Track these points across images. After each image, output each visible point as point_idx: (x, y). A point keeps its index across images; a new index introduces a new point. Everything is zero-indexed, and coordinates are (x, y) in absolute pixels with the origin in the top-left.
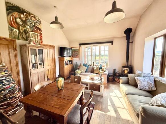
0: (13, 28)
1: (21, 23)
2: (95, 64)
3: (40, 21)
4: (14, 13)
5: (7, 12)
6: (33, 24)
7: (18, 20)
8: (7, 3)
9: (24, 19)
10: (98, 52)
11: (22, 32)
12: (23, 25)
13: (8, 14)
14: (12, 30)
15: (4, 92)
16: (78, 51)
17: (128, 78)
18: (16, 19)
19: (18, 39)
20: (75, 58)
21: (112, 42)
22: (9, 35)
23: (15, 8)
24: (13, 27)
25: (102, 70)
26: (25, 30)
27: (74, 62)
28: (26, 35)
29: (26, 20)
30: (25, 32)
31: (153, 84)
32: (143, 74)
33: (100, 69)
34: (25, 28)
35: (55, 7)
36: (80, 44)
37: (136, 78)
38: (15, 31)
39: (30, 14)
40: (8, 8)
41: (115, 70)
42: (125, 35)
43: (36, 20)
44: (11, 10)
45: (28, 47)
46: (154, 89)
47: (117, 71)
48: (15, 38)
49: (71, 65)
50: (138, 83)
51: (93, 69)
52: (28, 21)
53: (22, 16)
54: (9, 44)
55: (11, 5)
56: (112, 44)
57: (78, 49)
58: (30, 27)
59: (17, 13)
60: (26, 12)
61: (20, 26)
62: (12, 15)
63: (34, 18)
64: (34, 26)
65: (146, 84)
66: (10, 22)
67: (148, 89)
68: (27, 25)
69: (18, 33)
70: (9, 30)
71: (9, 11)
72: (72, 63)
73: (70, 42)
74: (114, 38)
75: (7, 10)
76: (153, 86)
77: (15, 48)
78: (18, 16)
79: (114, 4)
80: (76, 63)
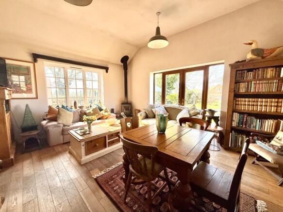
10: (82, 81)
21: (106, 69)
33: (100, 111)
41: (112, 110)
56: (107, 72)
79: (158, 29)
80: (27, 106)
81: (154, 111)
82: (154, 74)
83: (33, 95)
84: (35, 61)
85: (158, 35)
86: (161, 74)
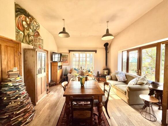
0: (19, 31)
1: (26, 26)
2: (82, 68)
3: (39, 26)
4: (21, 15)
5: (16, 13)
6: (35, 28)
7: (24, 23)
8: (16, 5)
9: (29, 23)
10: (85, 58)
11: (26, 35)
12: (27, 29)
13: (16, 16)
14: (18, 32)
15: (20, 99)
16: (67, 57)
17: (111, 76)
18: (22, 21)
19: (23, 42)
20: (65, 63)
21: (96, 51)
22: (16, 37)
23: (23, 11)
24: (19, 29)
25: (91, 73)
26: (28, 34)
27: (64, 67)
28: (29, 39)
29: (30, 23)
30: (29, 35)
31: (125, 77)
32: (119, 73)
33: (89, 72)
34: (29, 32)
35: (63, 19)
36: (70, 51)
37: (116, 75)
38: (21, 33)
39: (33, 18)
40: (17, 10)
41: (98, 72)
42: (105, 47)
43: (37, 24)
44: (19, 12)
45: (36, 52)
46: (126, 80)
47: (99, 73)
48: (20, 41)
49: (61, 70)
50: (117, 78)
51: (83, 72)
52: (31, 25)
53: (28, 19)
54: (15, 47)
55: (20, 8)
56: (96, 53)
57: (68, 55)
58: (33, 31)
59: (24, 16)
60: (31, 16)
61: (25, 29)
62: (20, 17)
63: (36, 22)
64: (35, 30)
65: (122, 78)
66: (17, 24)
67: (123, 81)
68: (31, 29)
69: (23, 36)
70: (16, 32)
71: (17, 13)
72: (61, 68)
73: (58, 48)
74: (97, 48)
75: (16, 12)
76: (125, 78)
77: (20, 51)
78: (24, 19)
79: (108, 30)
80: (66, 68)
81: (116, 76)
82: (122, 52)
83: (68, 64)
84: (69, 52)
85: (107, 34)
86: (126, 51)
